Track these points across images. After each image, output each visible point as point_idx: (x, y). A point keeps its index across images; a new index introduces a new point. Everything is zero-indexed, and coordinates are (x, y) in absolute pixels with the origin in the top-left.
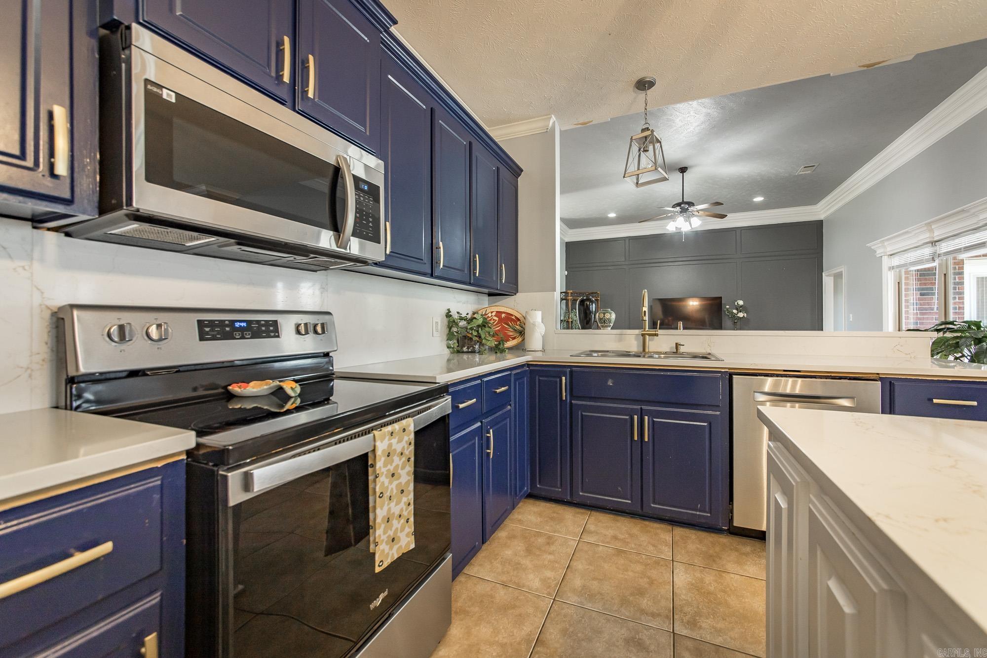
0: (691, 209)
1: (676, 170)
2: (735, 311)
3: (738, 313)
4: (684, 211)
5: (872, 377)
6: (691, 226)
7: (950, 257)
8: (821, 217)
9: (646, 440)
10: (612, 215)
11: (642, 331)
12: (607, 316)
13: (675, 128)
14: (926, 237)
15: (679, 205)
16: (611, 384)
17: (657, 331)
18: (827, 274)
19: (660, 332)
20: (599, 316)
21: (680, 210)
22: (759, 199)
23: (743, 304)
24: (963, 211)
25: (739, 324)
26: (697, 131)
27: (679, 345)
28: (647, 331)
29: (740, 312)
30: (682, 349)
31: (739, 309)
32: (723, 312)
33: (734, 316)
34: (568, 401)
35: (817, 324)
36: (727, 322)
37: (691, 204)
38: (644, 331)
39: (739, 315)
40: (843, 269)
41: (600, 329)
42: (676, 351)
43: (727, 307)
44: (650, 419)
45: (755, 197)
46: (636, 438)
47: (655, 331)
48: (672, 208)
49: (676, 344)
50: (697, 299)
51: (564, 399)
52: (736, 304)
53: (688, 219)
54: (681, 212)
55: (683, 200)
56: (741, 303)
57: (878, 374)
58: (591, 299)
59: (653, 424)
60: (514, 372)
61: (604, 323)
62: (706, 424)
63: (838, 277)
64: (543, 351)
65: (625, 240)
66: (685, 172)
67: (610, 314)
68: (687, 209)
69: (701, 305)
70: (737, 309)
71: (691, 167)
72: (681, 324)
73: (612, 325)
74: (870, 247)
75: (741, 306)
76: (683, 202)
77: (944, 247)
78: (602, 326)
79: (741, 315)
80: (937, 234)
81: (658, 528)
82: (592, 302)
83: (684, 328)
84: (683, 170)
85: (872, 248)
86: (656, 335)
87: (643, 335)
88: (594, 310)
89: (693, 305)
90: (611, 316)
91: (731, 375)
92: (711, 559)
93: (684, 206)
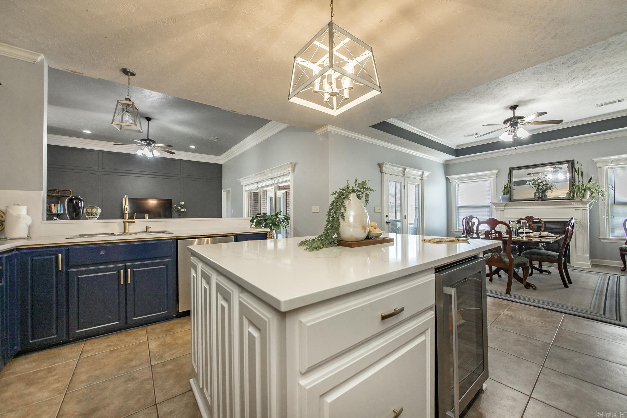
0: (153, 145)
1: (144, 117)
2: (179, 208)
3: (181, 209)
4: (148, 145)
5: (231, 235)
6: (153, 155)
7: (262, 189)
8: (222, 163)
9: (129, 282)
10: (87, 132)
11: (123, 220)
12: (94, 210)
13: (144, 94)
14: (255, 180)
15: (145, 140)
16: (103, 254)
17: (134, 220)
18: (224, 191)
19: (136, 220)
20: (86, 210)
21: (146, 144)
22: (193, 147)
23: (184, 204)
24: (264, 172)
25: (181, 215)
26: (158, 101)
27: (148, 227)
28: (127, 220)
29: (183, 208)
30: (150, 230)
31: (182, 206)
32: (172, 208)
33: (179, 210)
34: (64, 270)
35: (219, 215)
36: (174, 213)
37: (153, 142)
38: (125, 220)
39: (181, 210)
40: (230, 189)
41: (88, 219)
42: (147, 231)
43: (175, 205)
44: (132, 270)
45: (191, 146)
46: (122, 283)
47: (133, 220)
48: (140, 141)
49: (147, 227)
50: (155, 200)
51: (60, 269)
52: (180, 204)
53: (151, 151)
54: (146, 145)
55: (148, 138)
56: (183, 203)
57: (233, 233)
58: (80, 198)
59: (133, 273)
60: (5, 255)
61: (91, 215)
62: (164, 266)
63: (228, 192)
64: (29, 238)
65: (99, 153)
66: (150, 121)
67: (97, 209)
68: (151, 144)
69: (158, 204)
70: (181, 207)
71: (154, 119)
72: (147, 216)
73: (98, 216)
74: (239, 181)
75: (183, 205)
76: (148, 139)
77: (261, 185)
78: (90, 218)
79: (183, 210)
80: (258, 180)
81: (137, 331)
82: (81, 200)
83: (149, 218)
84: (149, 119)
85: (240, 181)
86: (134, 222)
87: (124, 223)
88: (83, 206)
89: (152, 203)
90: (97, 211)
91: (177, 240)
92: (168, 332)
93: (149, 142)
